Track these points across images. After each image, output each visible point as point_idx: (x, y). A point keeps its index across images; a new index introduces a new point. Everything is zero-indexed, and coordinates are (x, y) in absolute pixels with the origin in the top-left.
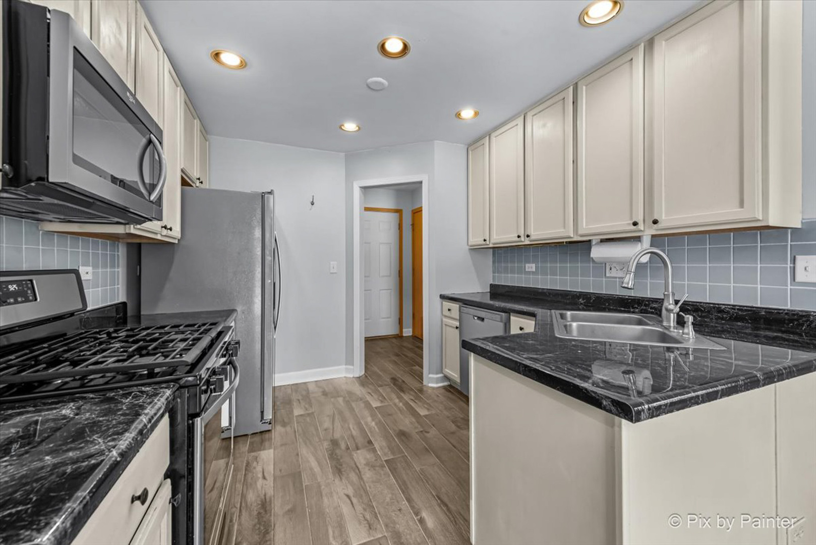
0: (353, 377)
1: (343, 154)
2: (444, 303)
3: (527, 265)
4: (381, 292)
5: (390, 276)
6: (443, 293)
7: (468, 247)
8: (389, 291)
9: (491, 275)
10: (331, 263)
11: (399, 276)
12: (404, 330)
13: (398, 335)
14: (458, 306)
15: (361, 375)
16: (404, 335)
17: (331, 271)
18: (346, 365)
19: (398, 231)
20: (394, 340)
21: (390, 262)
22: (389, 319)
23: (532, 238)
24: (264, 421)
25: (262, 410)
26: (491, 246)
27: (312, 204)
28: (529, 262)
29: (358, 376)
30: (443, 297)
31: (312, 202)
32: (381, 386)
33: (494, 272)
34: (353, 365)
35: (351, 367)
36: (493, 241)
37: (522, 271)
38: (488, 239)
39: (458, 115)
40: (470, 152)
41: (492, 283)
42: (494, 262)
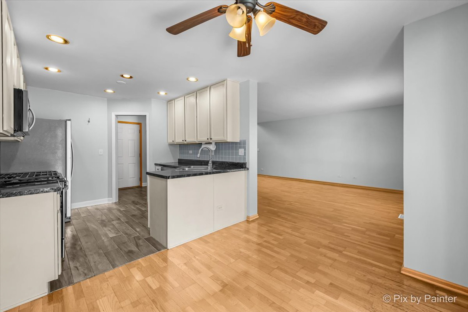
0: (112, 203)
1: (106, 99)
2: (156, 167)
3: (190, 151)
4: (129, 164)
5: (135, 156)
6: (156, 163)
7: (168, 144)
8: (134, 164)
9: (179, 155)
10: (100, 150)
11: (140, 156)
12: (143, 184)
13: (139, 186)
14: (160, 167)
15: (117, 201)
16: (143, 186)
17: (100, 154)
18: (108, 197)
19: (139, 134)
20: (137, 189)
21: (135, 150)
22: (135, 178)
23: (187, 141)
24: (66, 218)
25: (66, 213)
26: (175, 143)
27: (89, 122)
28: (190, 150)
29: (114, 202)
30: (156, 164)
31: (89, 121)
32: (126, 204)
33: (180, 154)
34: (112, 197)
35: (111, 198)
36: (176, 142)
37: (188, 153)
38: (174, 141)
39: (158, 93)
40: (168, 105)
41: (179, 158)
42: (180, 150)
